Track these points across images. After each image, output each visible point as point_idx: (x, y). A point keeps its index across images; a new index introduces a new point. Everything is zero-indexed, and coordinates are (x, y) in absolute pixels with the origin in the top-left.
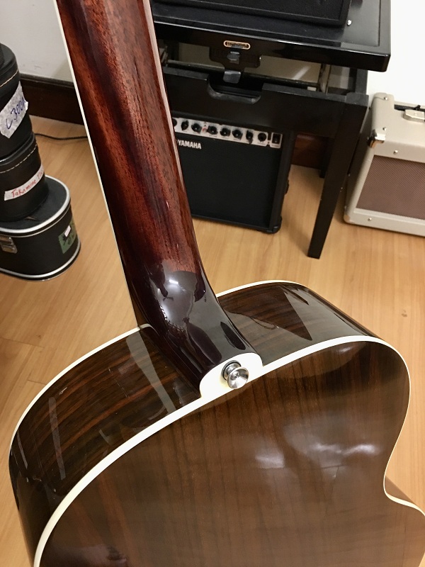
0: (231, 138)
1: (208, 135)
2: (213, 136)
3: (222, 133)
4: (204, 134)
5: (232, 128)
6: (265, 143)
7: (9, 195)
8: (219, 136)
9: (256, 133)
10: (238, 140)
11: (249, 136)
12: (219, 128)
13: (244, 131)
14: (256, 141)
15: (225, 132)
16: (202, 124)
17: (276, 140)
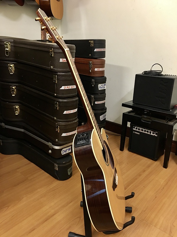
0: (146, 133)
3: (144, 131)
4: (140, 131)
6: (154, 135)
9: (152, 132)
13: (149, 131)
16: (140, 128)
17: (156, 134)
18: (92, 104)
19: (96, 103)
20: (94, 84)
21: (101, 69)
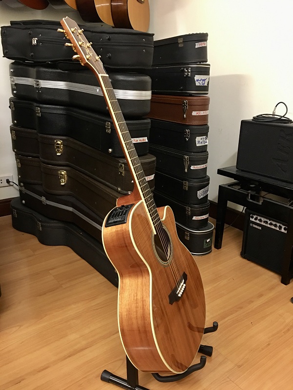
0: (273, 227)
1: (264, 224)
2: (266, 225)
3: (269, 224)
4: (263, 223)
5: (274, 223)
7: (194, 218)
8: (269, 226)
9: (283, 227)
10: (276, 228)
11: (280, 228)
12: (269, 222)
13: (278, 225)
14: (283, 230)
15: (271, 224)
16: (263, 219)
18: (186, 170)
19: (192, 168)
20: (189, 137)
21: (202, 113)
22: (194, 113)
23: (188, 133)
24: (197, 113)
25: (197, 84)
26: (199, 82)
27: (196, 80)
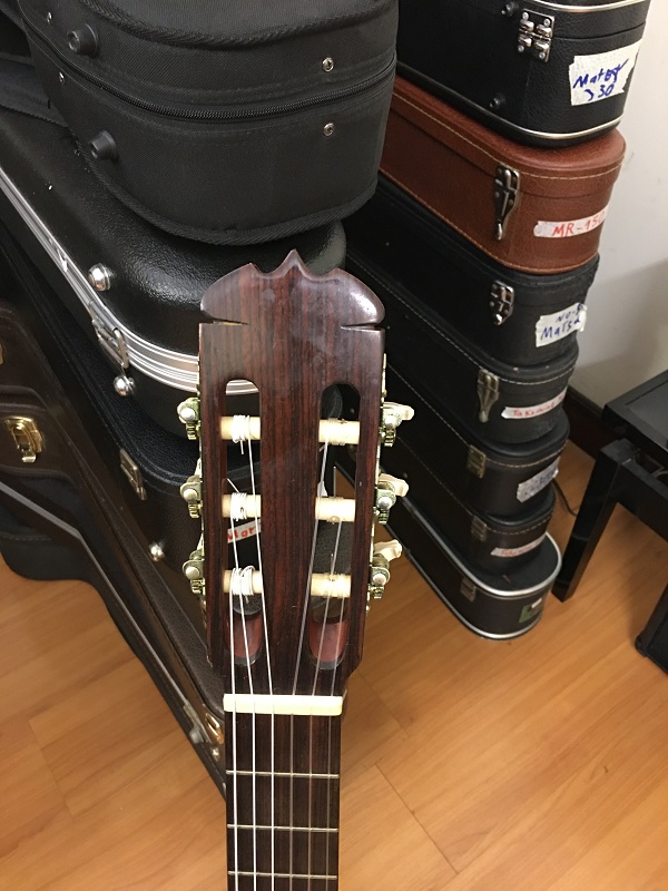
7: (498, 552)
18: (484, 417)
19: (507, 414)
20: (509, 313)
21: (580, 226)
22: (545, 229)
23: (508, 298)
24: (557, 230)
25: (579, 97)
26: (588, 85)
27: (573, 78)
